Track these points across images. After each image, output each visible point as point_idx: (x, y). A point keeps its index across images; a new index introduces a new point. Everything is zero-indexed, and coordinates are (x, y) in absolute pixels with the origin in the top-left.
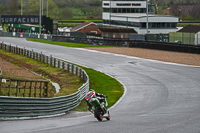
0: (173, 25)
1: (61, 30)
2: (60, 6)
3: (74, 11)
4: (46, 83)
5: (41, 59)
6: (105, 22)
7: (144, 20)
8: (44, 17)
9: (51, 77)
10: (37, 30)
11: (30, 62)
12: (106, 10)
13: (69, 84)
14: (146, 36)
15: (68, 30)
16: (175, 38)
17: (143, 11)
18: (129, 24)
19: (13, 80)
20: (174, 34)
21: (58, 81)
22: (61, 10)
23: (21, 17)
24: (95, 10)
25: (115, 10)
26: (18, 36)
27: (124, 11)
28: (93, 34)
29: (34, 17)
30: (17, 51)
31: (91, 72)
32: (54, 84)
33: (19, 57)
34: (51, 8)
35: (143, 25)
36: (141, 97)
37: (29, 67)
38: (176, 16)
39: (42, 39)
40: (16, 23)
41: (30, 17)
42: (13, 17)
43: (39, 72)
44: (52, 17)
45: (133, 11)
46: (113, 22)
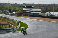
0: (40, 11)
1: (13, 12)
2: (13, 7)
3: (16, 8)
4: (10, 25)
5: (8, 19)
6: (24, 10)
7: (33, 10)
8: (9, 9)
9: (11, 23)
10: (8, 12)
11: (6, 20)
12: (24, 8)
13: (15, 25)
14: (33, 14)
15: (15, 12)
16: (40, 14)
17: (33, 8)
18: (29, 11)
19: (2, 24)
20: (40, 13)
21: (12, 24)
22: (13, 8)
23: (4, 9)
24: (21, 8)
25: (26, 8)
26: (3, 14)
27: (28, 8)
28: (21, 13)
29: (7, 9)
30: (3, 17)
31: (20, 22)
32: (11, 25)
33: (3, 19)
34: (11, 7)
35: (33, 11)
36: (32, 28)
37: (6, 21)
38: (41, 9)
39: (9, 15)
40: (3, 11)
41: (6, 9)
42: (2, 9)
43: (8, 22)
44: (11, 9)
45: (30, 8)
46: (26, 11)
